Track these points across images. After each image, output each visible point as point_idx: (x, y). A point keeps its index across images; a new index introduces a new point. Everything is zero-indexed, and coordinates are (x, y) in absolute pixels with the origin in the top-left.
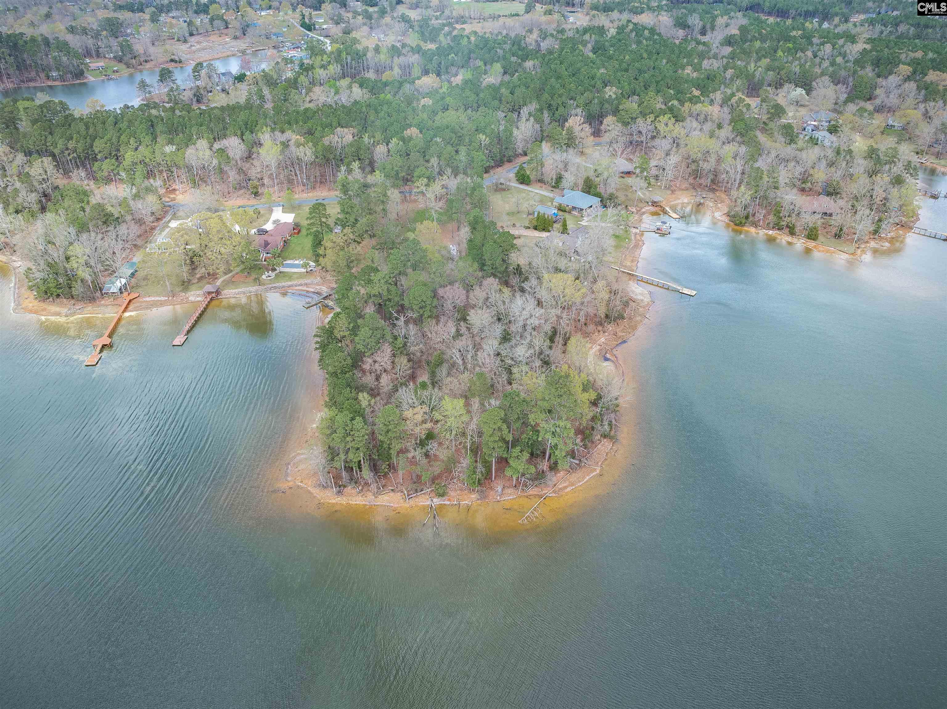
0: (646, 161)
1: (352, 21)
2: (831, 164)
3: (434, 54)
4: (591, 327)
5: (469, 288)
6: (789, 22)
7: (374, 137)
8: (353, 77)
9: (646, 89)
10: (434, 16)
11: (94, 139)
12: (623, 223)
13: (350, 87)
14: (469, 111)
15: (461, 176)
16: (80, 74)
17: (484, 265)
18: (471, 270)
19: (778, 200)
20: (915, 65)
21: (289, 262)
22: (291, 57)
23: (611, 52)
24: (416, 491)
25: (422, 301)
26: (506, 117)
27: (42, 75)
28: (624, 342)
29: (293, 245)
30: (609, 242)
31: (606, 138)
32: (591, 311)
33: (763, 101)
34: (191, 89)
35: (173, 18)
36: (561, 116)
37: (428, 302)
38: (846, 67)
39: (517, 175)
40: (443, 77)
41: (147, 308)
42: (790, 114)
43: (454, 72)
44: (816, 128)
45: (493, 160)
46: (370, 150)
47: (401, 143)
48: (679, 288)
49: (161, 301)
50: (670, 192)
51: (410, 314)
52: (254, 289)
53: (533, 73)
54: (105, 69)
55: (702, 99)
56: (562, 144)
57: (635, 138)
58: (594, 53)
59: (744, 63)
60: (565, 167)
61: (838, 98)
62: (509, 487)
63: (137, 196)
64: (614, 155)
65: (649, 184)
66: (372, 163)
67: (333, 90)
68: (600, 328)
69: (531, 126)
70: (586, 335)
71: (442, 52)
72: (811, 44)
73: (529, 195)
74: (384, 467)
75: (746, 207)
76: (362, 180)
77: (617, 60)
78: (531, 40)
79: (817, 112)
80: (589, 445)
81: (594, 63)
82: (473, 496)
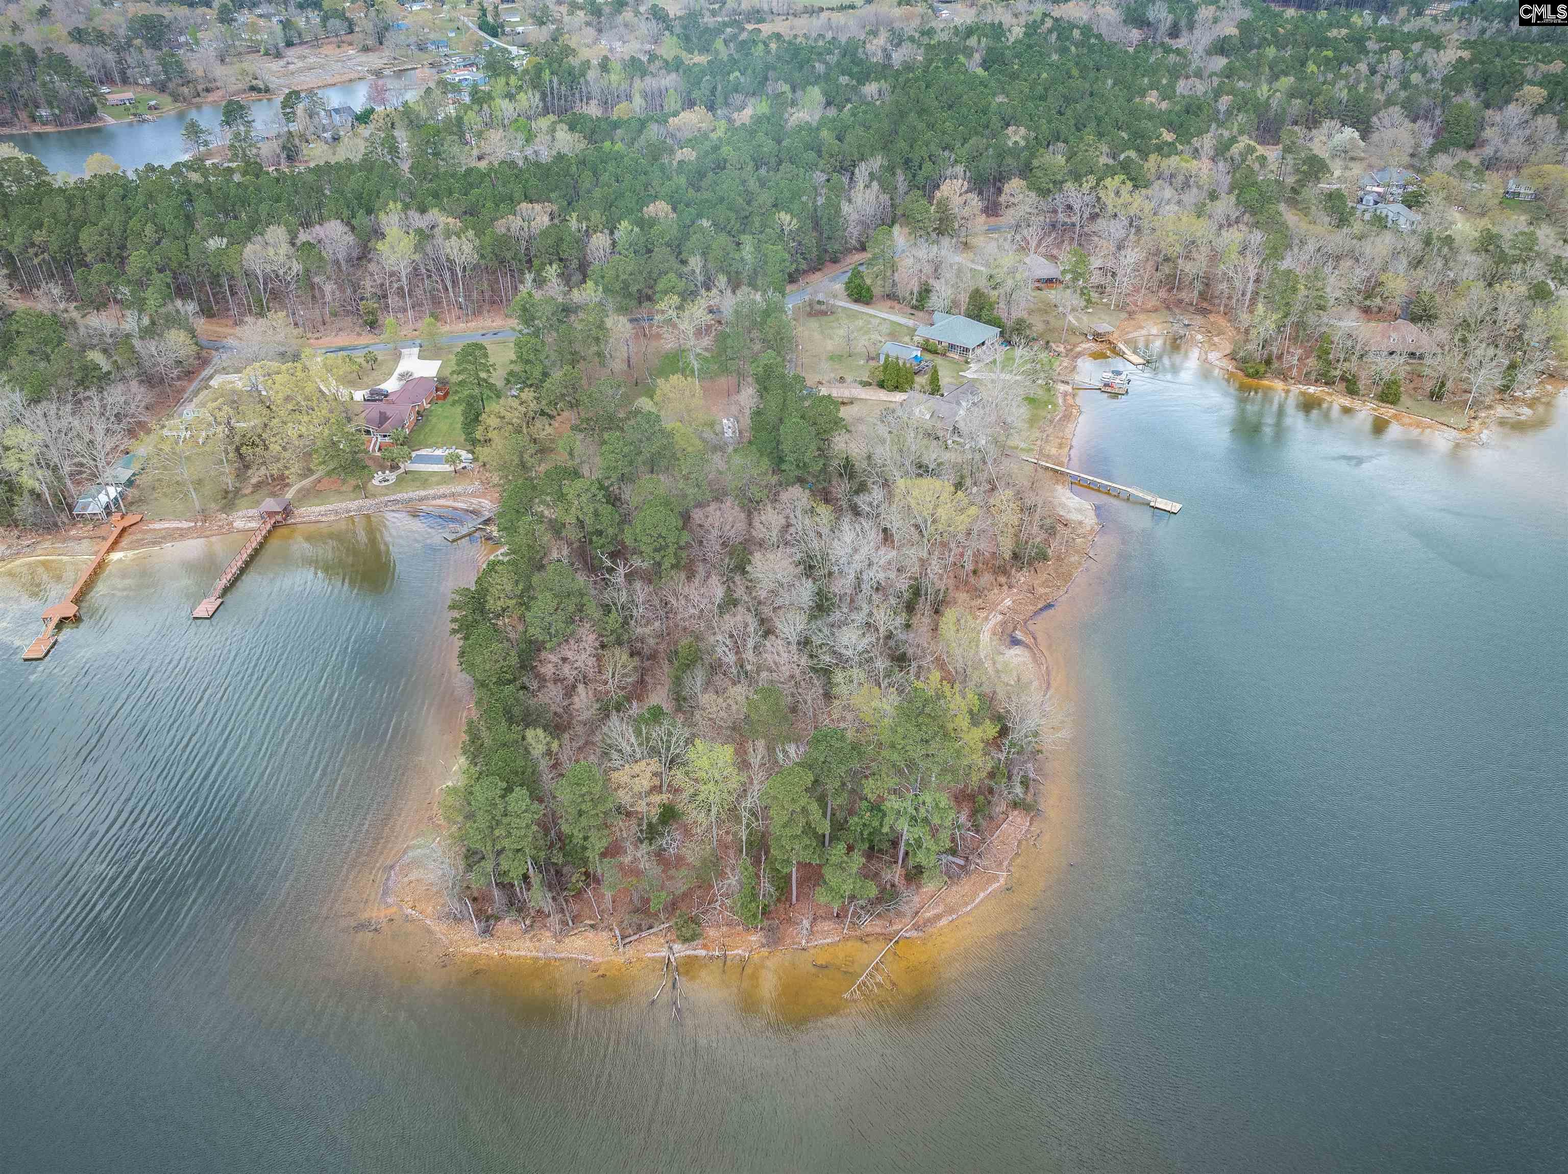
0: (1082, 259)
1: (566, 19)
2: (1417, 263)
3: (703, 73)
4: (986, 578)
5: (751, 507)
6: (1322, 15)
7: (588, 219)
8: (562, 112)
9: (1079, 130)
10: (708, 9)
11: (80, 225)
12: (1042, 375)
13: (552, 130)
14: (763, 171)
15: (745, 289)
16: (89, 113)
17: (781, 460)
18: (755, 472)
19: (1324, 329)
20: (1551, 86)
21: (424, 452)
22: (460, 81)
23: (1016, 67)
24: (640, 929)
25: (660, 536)
26: (828, 181)
27: (23, 115)
28: (1049, 606)
29: (434, 420)
30: (1018, 413)
31: (1009, 217)
32: (984, 546)
33: (1287, 150)
34: (278, 136)
35: (261, 16)
36: (927, 178)
37: (671, 539)
38: (1429, 90)
39: (848, 285)
40: (719, 112)
41: (154, 543)
42: (1337, 173)
43: (738, 103)
44: (1382, 199)
45: (804, 259)
46: (581, 243)
47: (636, 229)
48: (1149, 498)
49: (182, 529)
50: (1126, 315)
51: (637, 562)
52: (354, 505)
53: (878, 103)
54: (135, 103)
55: (1180, 147)
56: (930, 230)
57: (1061, 217)
58: (986, 69)
59: (1250, 85)
60: (936, 270)
61: (1418, 145)
62: (824, 921)
63: (149, 332)
64: (1023, 249)
65: (1089, 301)
66: (583, 268)
67: (521, 136)
68: (1003, 579)
69: (873, 197)
70: (977, 593)
71: (717, 69)
72: (1364, 51)
73: (869, 323)
74: (575, 878)
75: (1265, 343)
76: (560, 300)
77: (1026, 80)
78: (876, 47)
79: (1383, 169)
80: (984, 823)
81: (986, 87)
82: (754, 938)
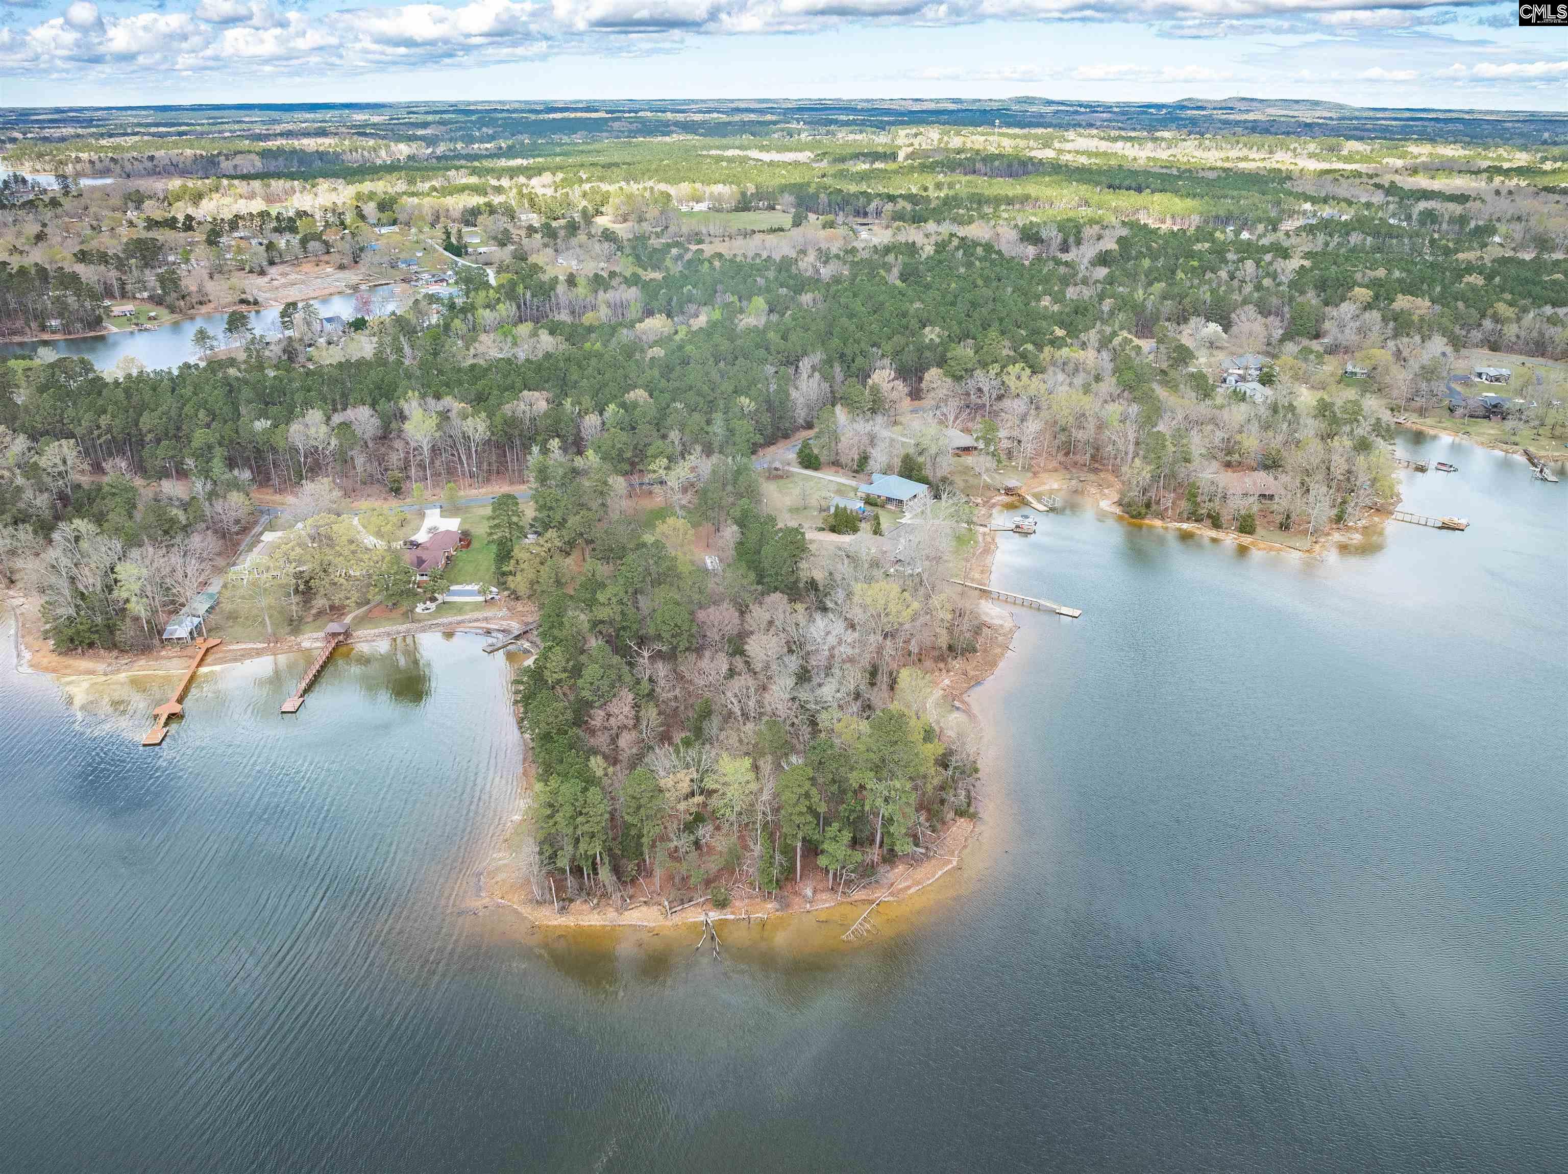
0: (992, 430)
1: (525, 241)
2: (1266, 427)
3: (659, 287)
4: (929, 664)
5: (743, 611)
6: (1190, 231)
7: (580, 404)
8: (536, 320)
9: (984, 329)
10: (652, 232)
11: (140, 411)
12: (964, 519)
13: (534, 335)
14: (722, 365)
15: (717, 455)
16: (96, 322)
17: (763, 575)
18: (745, 582)
19: (1192, 478)
20: (1376, 288)
21: (457, 587)
22: (435, 294)
23: (929, 279)
24: (682, 901)
25: (676, 625)
26: (777, 372)
27: (34, 326)
28: (979, 683)
29: (462, 564)
30: (946, 546)
31: (930, 399)
32: (927, 638)
33: (1160, 342)
34: (279, 342)
35: (241, 238)
36: (859, 369)
37: (685, 627)
38: (1278, 292)
39: (799, 455)
40: (676, 318)
41: (235, 660)
42: (1202, 360)
43: (693, 311)
44: (1243, 378)
45: (762, 434)
46: (574, 422)
47: (622, 411)
48: (1055, 607)
49: (257, 649)
50: (1032, 474)
51: (658, 647)
52: (401, 628)
53: (814, 310)
54: (135, 315)
55: (1070, 341)
56: (865, 409)
57: (974, 398)
58: (904, 281)
59: (1129, 290)
60: (872, 441)
61: (1270, 335)
62: (822, 891)
63: (213, 495)
64: (943, 423)
65: (999, 463)
66: (578, 441)
67: (508, 340)
68: (942, 665)
69: (815, 385)
70: (922, 674)
71: (671, 283)
72: (1225, 261)
73: (819, 483)
74: (631, 867)
75: (1145, 490)
76: (567, 464)
77: (938, 290)
78: (807, 263)
79: (1241, 356)
80: (939, 826)
81: (903, 295)
82: (770, 906)
